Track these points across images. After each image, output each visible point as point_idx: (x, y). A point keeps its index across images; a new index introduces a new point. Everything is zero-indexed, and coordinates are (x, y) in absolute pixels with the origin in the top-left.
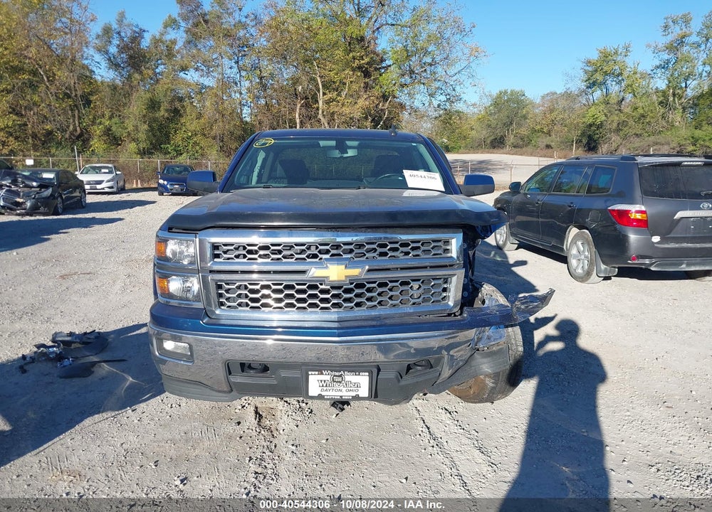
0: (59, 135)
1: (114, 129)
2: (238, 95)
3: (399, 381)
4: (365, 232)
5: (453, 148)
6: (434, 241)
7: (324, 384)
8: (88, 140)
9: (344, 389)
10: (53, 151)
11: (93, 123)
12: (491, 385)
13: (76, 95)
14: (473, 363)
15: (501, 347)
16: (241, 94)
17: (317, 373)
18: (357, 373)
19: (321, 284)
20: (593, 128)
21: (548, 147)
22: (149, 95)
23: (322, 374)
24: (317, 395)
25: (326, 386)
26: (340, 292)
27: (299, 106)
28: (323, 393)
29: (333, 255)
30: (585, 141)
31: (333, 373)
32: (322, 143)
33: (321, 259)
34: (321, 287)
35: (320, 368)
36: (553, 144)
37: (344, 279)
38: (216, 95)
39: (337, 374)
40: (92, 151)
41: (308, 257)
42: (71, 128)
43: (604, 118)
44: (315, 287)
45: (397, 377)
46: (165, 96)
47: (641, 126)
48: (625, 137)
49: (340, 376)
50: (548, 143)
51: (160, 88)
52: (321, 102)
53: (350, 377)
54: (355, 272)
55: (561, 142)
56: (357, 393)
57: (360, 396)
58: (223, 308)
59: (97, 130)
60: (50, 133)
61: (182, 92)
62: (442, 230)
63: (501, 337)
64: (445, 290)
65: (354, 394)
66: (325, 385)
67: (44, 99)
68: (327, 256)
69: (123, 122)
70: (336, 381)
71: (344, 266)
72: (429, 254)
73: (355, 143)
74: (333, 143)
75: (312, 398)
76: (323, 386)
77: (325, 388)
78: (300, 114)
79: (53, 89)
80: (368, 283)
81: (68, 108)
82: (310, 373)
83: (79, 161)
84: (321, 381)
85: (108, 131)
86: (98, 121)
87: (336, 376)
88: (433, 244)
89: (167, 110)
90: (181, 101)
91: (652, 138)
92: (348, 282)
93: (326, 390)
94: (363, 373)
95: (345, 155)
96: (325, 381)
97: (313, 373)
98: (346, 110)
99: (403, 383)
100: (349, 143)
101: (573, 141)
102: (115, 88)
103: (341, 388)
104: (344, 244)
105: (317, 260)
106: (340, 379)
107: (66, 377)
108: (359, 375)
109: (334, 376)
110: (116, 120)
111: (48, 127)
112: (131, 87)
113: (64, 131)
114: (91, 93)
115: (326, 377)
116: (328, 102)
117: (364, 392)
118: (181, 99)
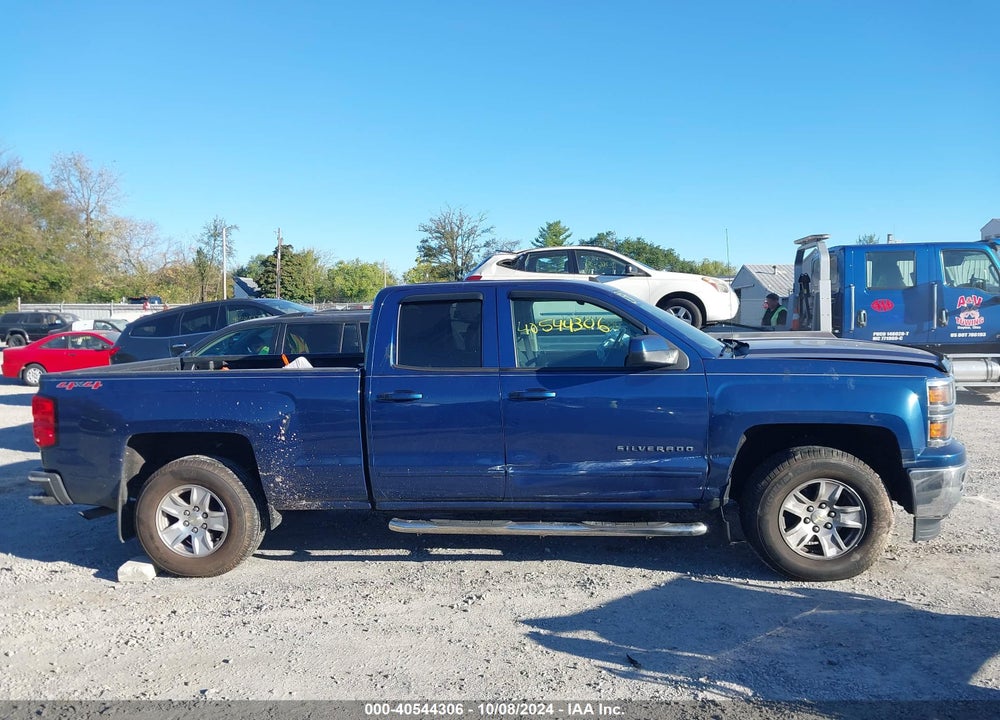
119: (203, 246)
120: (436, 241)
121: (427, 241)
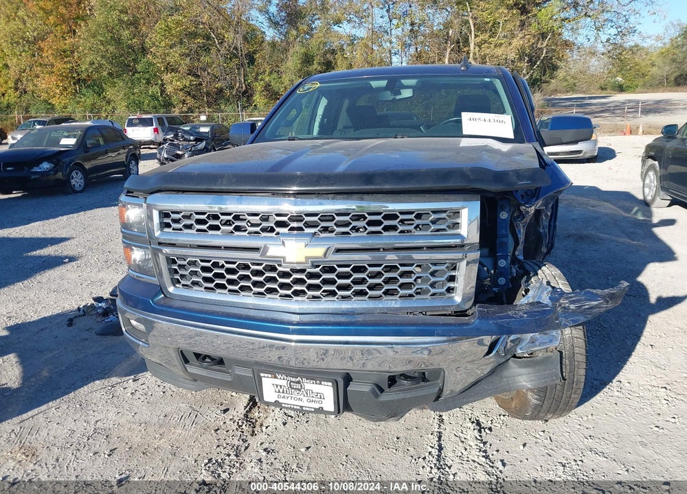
0: (228, 92)
1: (272, 84)
2: (388, 44)
3: (377, 396)
4: (333, 199)
5: (629, 87)
6: (435, 212)
7: (279, 390)
8: (252, 96)
9: (305, 399)
10: (223, 107)
11: (256, 79)
12: (535, 401)
13: (242, 55)
14: (506, 373)
15: (549, 354)
16: (391, 42)
17: (270, 376)
18: (318, 382)
19: (280, 265)
22: (303, 50)
23: (276, 377)
24: (273, 401)
25: (283, 392)
26: (303, 276)
27: (449, 50)
28: (281, 400)
29: (292, 229)
31: (289, 378)
32: (374, 84)
33: (278, 234)
34: (280, 269)
35: (274, 370)
37: (303, 260)
38: (366, 46)
39: (294, 380)
40: (255, 106)
41: (262, 230)
42: (238, 85)
44: (273, 269)
45: (373, 391)
46: (318, 49)
49: (298, 382)
51: (314, 43)
52: (472, 45)
53: (309, 385)
54: (318, 251)
56: (321, 406)
57: (324, 409)
58: (177, 285)
59: (258, 86)
60: (221, 91)
61: (336, 45)
62: (446, 196)
63: (551, 341)
64: (452, 279)
65: (317, 406)
66: (281, 391)
67: (215, 60)
68: (285, 230)
69: (281, 77)
70: (295, 388)
71: (302, 244)
72: (427, 230)
73: (413, 82)
74: (383, 83)
75: (268, 404)
76: (279, 392)
77: (282, 395)
78: (449, 59)
79: (223, 51)
80: (339, 266)
81: (235, 67)
82: (262, 375)
83: (242, 115)
84: (277, 386)
85: (267, 87)
86: (260, 78)
87: (293, 382)
88: (433, 217)
89: (319, 64)
90: (332, 53)
92: (310, 264)
93: (284, 397)
94: (326, 383)
95: (398, 97)
96: (281, 387)
97: (266, 375)
98: (499, 51)
99: (384, 397)
100: (405, 82)
102: (275, 46)
103: (302, 397)
104: (307, 215)
105: (273, 234)
106: (298, 386)
107: (101, 334)
108: (320, 384)
109: (291, 382)
110: (275, 75)
111: (219, 85)
112: (288, 43)
113: (232, 88)
114: (255, 52)
115: (282, 382)
116: (479, 45)
117: (329, 404)
118: (333, 52)
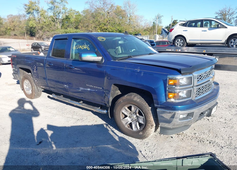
20: (32, 28)
21: (15, 35)
30: (29, 33)
36: (17, 34)
43: (36, 25)
47: (48, 28)
48: (44, 32)
50: (15, 34)
55: (20, 33)
91: (53, 32)
101: (24, 33)
105: (210, 76)
119: (155, 21)
120: (220, 17)
121: (217, 17)
